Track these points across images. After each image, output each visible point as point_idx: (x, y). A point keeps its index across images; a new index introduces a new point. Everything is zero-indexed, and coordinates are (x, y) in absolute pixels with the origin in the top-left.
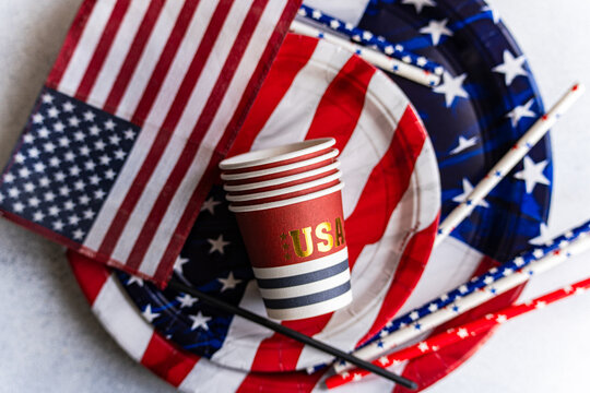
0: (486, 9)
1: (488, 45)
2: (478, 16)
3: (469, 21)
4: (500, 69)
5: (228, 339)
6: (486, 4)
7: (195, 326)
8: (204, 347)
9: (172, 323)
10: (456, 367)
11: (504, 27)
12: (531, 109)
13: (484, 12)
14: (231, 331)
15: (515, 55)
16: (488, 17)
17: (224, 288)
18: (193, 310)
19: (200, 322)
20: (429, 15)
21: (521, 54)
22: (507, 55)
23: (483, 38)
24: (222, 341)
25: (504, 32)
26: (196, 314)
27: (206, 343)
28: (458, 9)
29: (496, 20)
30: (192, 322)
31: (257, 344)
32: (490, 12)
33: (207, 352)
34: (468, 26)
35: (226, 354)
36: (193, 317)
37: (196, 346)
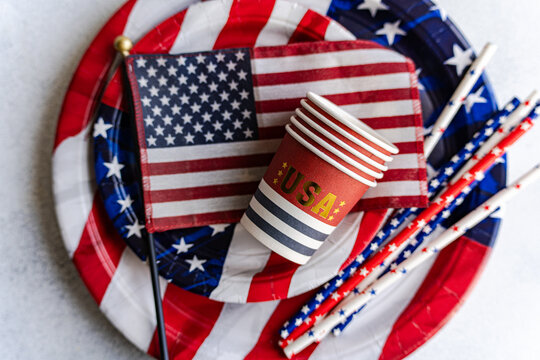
0: (433, 9)
1: (438, 41)
2: (428, 16)
3: (419, 20)
4: (451, 61)
5: (223, 277)
6: (434, 5)
7: (192, 269)
8: (203, 286)
9: (171, 267)
10: (433, 335)
11: (452, 23)
12: (482, 95)
13: (433, 12)
14: (224, 270)
15: (464, 49)
16: (436, 16)
17: (214, 233)
18: (189, 255)
19: (196, 264)
20: (383, 18)
21: (469, 47)
22: (457, 49)
23: (433, 35)
24: (218, 279)
25: (452, 27)
26: (192, 258)
27: (204, 283)
28: (409, 10)
29: (444, 18)
30: (189, 266)
31: (250, 279)
32: (438, 11)
33: (205, 291)
34: (419, 25)
35: (223, 290)
36: (189, 261)
37: (195, 286)
